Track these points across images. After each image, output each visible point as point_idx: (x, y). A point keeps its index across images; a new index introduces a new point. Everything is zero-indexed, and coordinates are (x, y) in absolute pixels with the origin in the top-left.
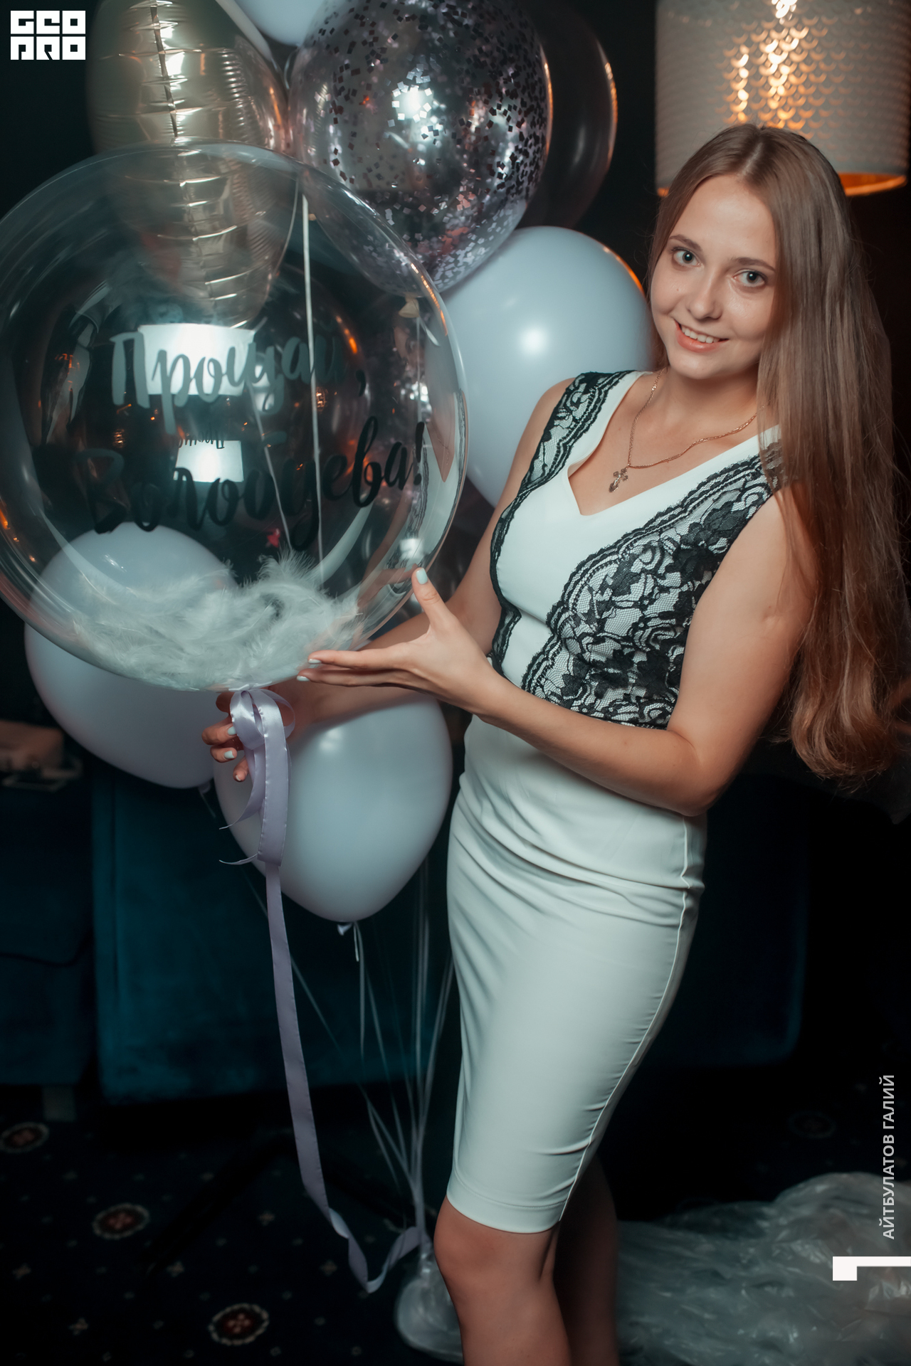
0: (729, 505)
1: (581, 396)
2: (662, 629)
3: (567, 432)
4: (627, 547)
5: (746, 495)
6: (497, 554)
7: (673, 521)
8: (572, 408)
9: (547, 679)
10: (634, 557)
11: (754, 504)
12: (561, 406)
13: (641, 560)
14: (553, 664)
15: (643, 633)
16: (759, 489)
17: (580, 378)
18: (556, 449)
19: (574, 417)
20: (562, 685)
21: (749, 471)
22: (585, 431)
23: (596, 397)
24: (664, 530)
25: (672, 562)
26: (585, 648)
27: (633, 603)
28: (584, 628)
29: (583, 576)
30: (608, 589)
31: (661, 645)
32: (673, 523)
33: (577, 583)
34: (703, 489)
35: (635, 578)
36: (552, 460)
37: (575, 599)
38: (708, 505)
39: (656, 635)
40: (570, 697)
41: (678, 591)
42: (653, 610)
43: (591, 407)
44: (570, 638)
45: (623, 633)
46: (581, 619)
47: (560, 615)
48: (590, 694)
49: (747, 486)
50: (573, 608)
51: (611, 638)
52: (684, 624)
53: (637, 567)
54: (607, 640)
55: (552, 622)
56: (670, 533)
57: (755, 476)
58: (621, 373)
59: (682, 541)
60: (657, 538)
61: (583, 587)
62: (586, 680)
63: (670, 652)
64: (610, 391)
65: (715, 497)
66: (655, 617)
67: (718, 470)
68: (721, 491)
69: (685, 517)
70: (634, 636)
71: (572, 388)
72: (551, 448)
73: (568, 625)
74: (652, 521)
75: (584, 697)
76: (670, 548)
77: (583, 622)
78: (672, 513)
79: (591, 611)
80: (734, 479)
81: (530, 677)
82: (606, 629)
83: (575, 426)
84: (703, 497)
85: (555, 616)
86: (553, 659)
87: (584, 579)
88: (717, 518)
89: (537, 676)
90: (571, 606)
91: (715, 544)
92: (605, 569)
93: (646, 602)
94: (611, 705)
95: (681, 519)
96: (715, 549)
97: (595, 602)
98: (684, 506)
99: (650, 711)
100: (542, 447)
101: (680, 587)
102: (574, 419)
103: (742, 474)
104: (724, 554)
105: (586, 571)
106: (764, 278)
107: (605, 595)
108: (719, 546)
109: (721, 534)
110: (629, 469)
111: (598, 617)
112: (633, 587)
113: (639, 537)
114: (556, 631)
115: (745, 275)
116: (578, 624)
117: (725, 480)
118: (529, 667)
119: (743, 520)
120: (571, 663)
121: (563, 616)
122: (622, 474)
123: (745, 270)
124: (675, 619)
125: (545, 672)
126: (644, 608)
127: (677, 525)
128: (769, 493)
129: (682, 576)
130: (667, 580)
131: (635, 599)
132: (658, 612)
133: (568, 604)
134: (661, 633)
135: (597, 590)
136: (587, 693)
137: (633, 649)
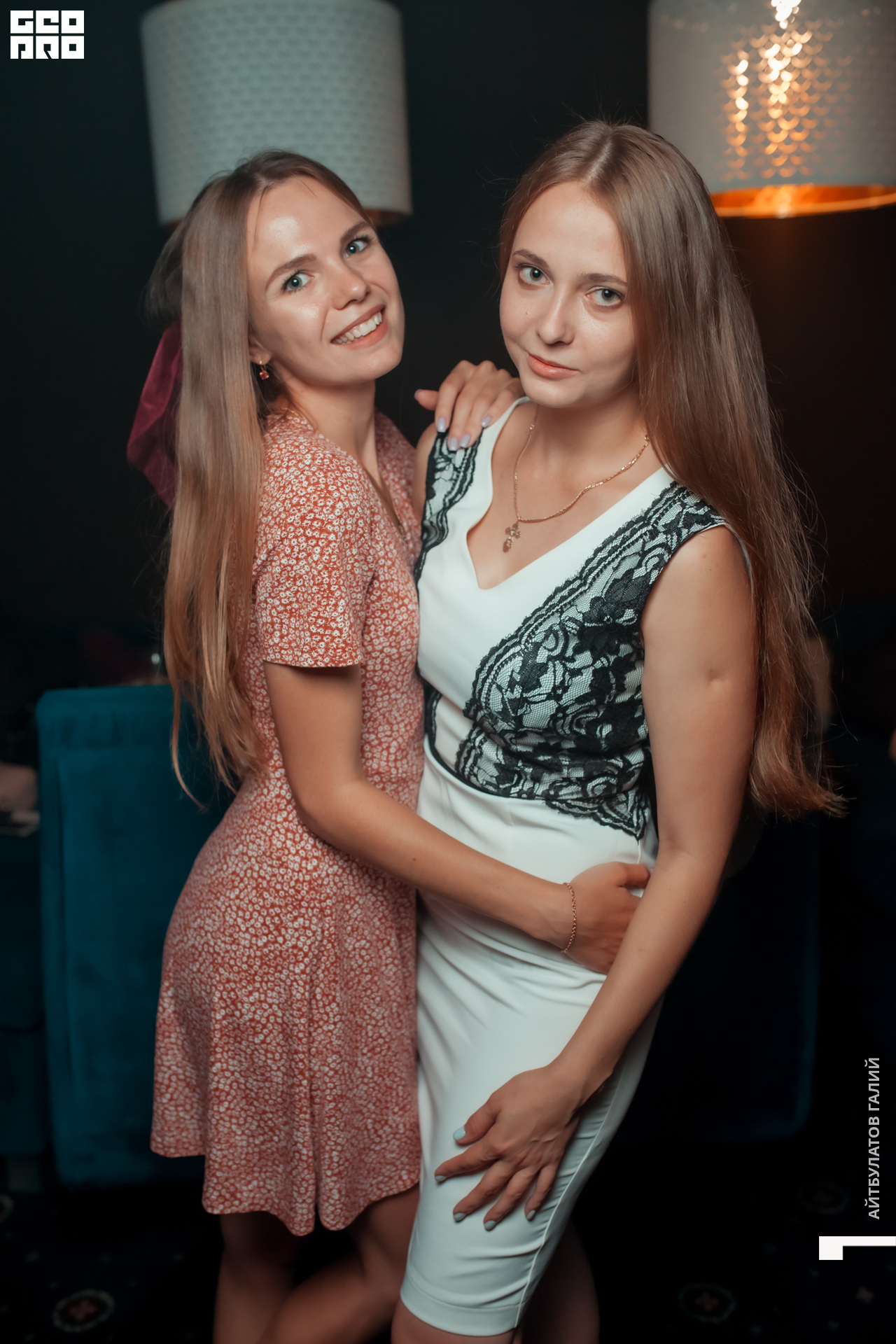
0: (631, 572)
2: (584, 712)
3: (450, 485)
4: (529, 636)
5: (646, 559)
8: (450, 456)
9: (479, 768)
10: (537, 646)
11: (655, 567)
12: (437, 455)
13: (545, 648)
14: (482, 753)
15: (564, 722)
16: (659, 551)
19: (454, 465)
20: (496, 773)
21: (644, 530)
22: (468, 485)
24: (565, 609)
25: (578, 642)
26: (510, 741)
27: (545, 695)
28: (502, 725)
29: (489, 673)
30: (517, 686)
31: (587, 728)
32: (573, 600)
33: (484, 680)
34: (600, 555)
35: (543, 668)
37: (486, 698)
38: (607, 576)
39: (578, 721)
41: (591, 669)
42: (567, 698)
43: (469, 452)
44: (492, 731)
45: (544, 724)
46: (497, 717)
47: (476, 711)
48: (527, 779)
49: (646, 549)
50: (487, 706)
51: (532, 732)
52: (606, 702)
54: (529, 734)
55: (471, 715)
56: (571, 613)
57: (654, 534)
59: (584, 618)
60: (559, 620)
61: (490, 686)
62: (519, 767)
63: (598, 733)
65: (614, 564)
66: (573, 704)
68: (621, 556)
69: (585, 591)
70: (555, 726)
73: (487, 721)
74: (550, 599)
76: (573, 629)
77: (500, 720)
78: (571, 587)
79: (505, 709)
80: (631, 540)
81: (461, 765)
82: (525, 724)
83: (458, 476)
84: (602, 565)
85: (472, 712)
86: (480, 747)
87: (491, 677)
88: (619, 589)
89: (469, 764)
90: (484, 705)
91: (622, 616)
92: (510, 664)
93: (560, 692)
94: (551, 787)
95: (581, 593)
96: (624, 621)
97: (507, 699)
98: (584, 578)
99: (594, 787)
101: (592, 665)
102: (455, 469)
103: (639, 534)
104: (636, 626)
105: (491, 668)
106: (620, 296)
107: (515, 692)
108: (629, 617)
109: (629, 605)
110: (521, 524)
111: (513, 714)
112: (543, 679)
113: (539, 621)
114: (477, 725)
115: (600, 292)
116: (496, 722)
117: (623, 542)
118: (459, 754)
119: (647, 590)
120: (500, 752)
121: (479, 713)
122: (513, 530)
123: (598, 288)
124: (594, 701)
125: (475, 763)
126: (558, 698)
127: (577, 602)
128: (669, 553)
129: (592, 654)
130: (577, 662)
131: (548, 691)
132: (575, 697)
133: (481, 702)
134: (584, 716)
135: (506, 687)
136: (523, 779)
137: (559, 738)
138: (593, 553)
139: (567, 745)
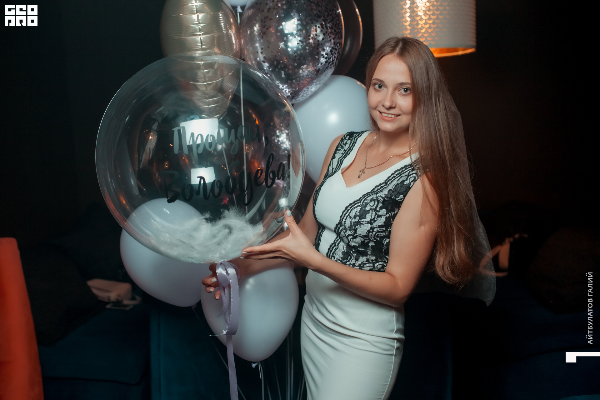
0: (403, 182)
1: (347, 141)
2: (380, 232)
3: (341, 155)
4: (364, 200)
5: (409, 177)
6: (315, 204)
7: (382, 189)
8: (343, 146)
9: (336, 254)
10: (367, 204)
11: (412, 181)
12: (339, 145)
13: (370, 205)
14: (338, 248)
15: (372, 234)
16: (414, 175)
17: (347, 134)
18: (337, 162)
19: (344, 149)
20: (342, 256)
21: (410, 168)
22: (348, 155)
23: (353, 142)
24: (378, 193)
25: (382, 205)
26: (350, 240)
27: (367, 222)
28: (349, 232)
29: (347, 212)
30: (357, 217)
31: (380, 239)
32: (382, 190)
33: (345, 215)
34: (393, 176)
35: (368, 212)
36: (336, 166)
37: (345, 221)
38: (395, 182)
39: (377, 235)
40: (345, 261)
41: (385, 216)
42: (375, 224)
43: (351, 145)
44: (344, 237)
45: (364, 234)
46: (347, 229)
47: (339, 228)
48: (353, 259)
49: (410, 174)
50: (344, 225)
51: (359, 236)
52: (389, 230)
53: (368, 208)
54: (358, 237)
55: (336, 231)
56: (381, 194)
57: (413, 170)
58: (363, 132)
59: (385, 197)
60: (376, 196)
61: (347, 216)
62: (351, 254)
63: (384, 241)
64: (358, 139)
65: (398, 179)
66: (377, 227)
67: (399, 168)
69: (386, 187)
70: (368, 235)
71: (344, 138)
72: (335, 161)
73: (343, 232)
74: (374, 189)
75: (351, 261)
76: (381, 200)
77: (348, 230)
78: (381, 186)
79: (351, 226)
80: (405, 171)
81: (329, 253)
82: (357, 233)
83: (345, 153)
84: (393, 179)
85: (338, 228)
86: (338, 246)
87: (348, 213)
88: (399, 187)
89: (332, 253)
90: (343, 224)
91: (398, 197)
92: (356, 209)
93: (372, 221)
94: (362, 263)
95: (385, 188)
96: (399, 199)
97: (352, 222)
98: (386, 183)
99: (377, 265)
100: (332, 161)
103: (408, 169)
104: (402, 201)
105: (349, 210)
107: (356, 219)
108: (400, 198)
109: (401, 193)
110: (365, 169)
111: (354, 228)
112: (367, 216)
113: (369, 196)
114: (338, 234)
115: (403, 89)
116: (346, 231)
117: (402, 172)
118: (329, 250)
119: (408, 188)
120: (345, 247)
122: (363, 171)
124: (385, 228)
125: (334, 252)
126: (371, 224)
127: (383, 191)
128: (418, 177)
129: (386, 211)
130: (380, 213)
131: (368, 221)
132: (378, 225)
133: (342, 224)
134: (380, 233)
135: (353, 217)
136: (352, 259)
137: (369, 241)
138: (391, 174)
139: (371, 244)
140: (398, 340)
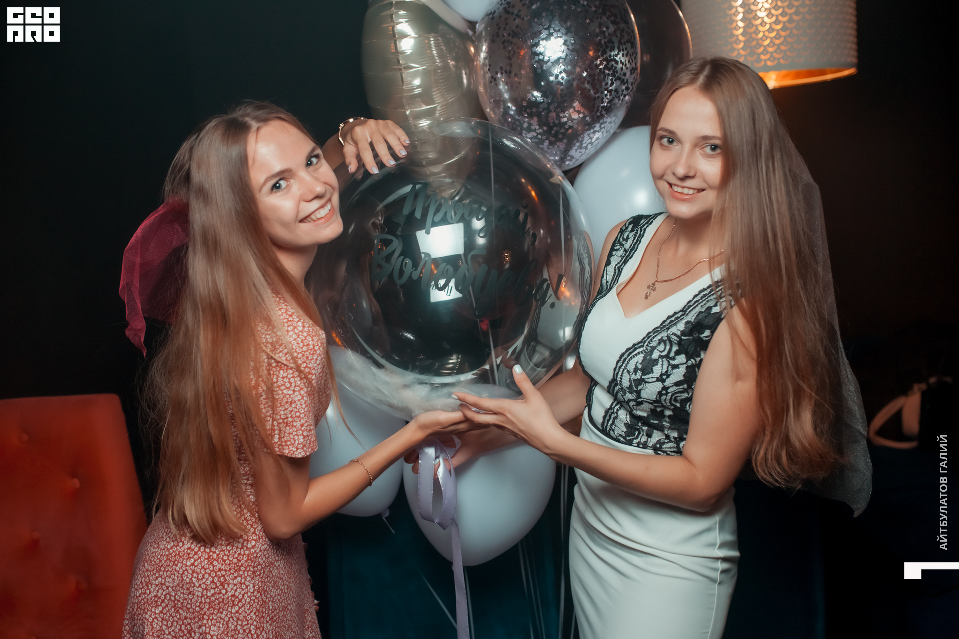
0: (710, 308)
1: (629, 233)
2: (678, 393)
3: (620, 259)
4: (649, 343)
5: (720, 302)
8: (623, 242)
9: (616, 426)
10: (653, 348)
12: (617, 241)
13: (658, 350)
14: (618, 416)
15: (667, 397)
16: (729, 298)
17: (629, 221)
18: (614, 271)
19: (625, 248)
20: (625, 430)
22: (630, 258)
23: (639, 233)
24: (671, 327)
25: (678, 349)
26: (633, 408)
27: (656, 379)
28: (629, 396)
29: (623, 363)
30: (639, 371)
31: (681, 403)
32: (676, 323)
33: (620, 367)
34: (696, 299)
35: (655, 362)
36: (611, 278)
37: (620, 378)
38: (698, 310)
39: (675, 398)
40: (631, 438)
41: (685, 366)
42: (669, 382)
43: (635, 241)
45: (653, 398)
46: (626, 391)
47: (614, 388)
48: (643, 435)
50: (620, 384)
52: (692, 387)
54: (645, 403)
56: (674, 330)
58: (656, 214)
59: (681, 335)
60: (667, 334)
61: (624, 370)
62: (639, 426)
63: (687, 407)
64: (647, 228)
66: (672, 386)
67: (705, 286)
68: (707, 300)
69: (683, 318)
70: (660, 400)
71: (624, 228)
72: (611, 269)
73: (620, 395)
74: (664, 322)
75: (640, 438)
76: (675, 340)
77: (627, 393)
78: (676, 316)
79: (631, 385)
80: (714, 291)
81: (605, 425)
82: (642, 396)
83: (625, 254)
84: (696, 304)
85: (612, 388)
86: (617, 413)
87: (624, 365)
88: (704, 319)
89: (610, 424)
90: (619, 382)
91: (703, 333)
92: (636, 358)
93: (664, 377)
94: (657, 442)
95: (681, 319)
96: (704, 337)
97: (632, 380)
98: (684, 311)
100: (606, 270)
101: (686, 363)
102: (625, 250)
104: (710, 341)
105: (625, 360)
106: (718, 149)
107: (637, 375)
108: (706, 335)
109: (708, 328)
110: (657, 283)
111: (635, 389)
112: (655, 369)
113: (656, 334)
114: (615, 397)
115: (709, 147)
116: (625, 394)
117: (710, 292)
118: (604, 417)
119: (720, 319)
120: (628, 416)
121: (616, 388)
122: (652, 287)
123: (707, 144)
124: (686, 385)
125: (613, 422)
126: (663, 381)
127: (678, 325)
129: (687, 357)
130: (676, 361)
131: (657, 377)
132: (673, 382)
133: (617, 382)
134: (679, 395)
135: (632, 372)
136: (641, 435)
137: (662, 409)
138: (692, 297)
139: (668, 413)
140: (725, 559)
